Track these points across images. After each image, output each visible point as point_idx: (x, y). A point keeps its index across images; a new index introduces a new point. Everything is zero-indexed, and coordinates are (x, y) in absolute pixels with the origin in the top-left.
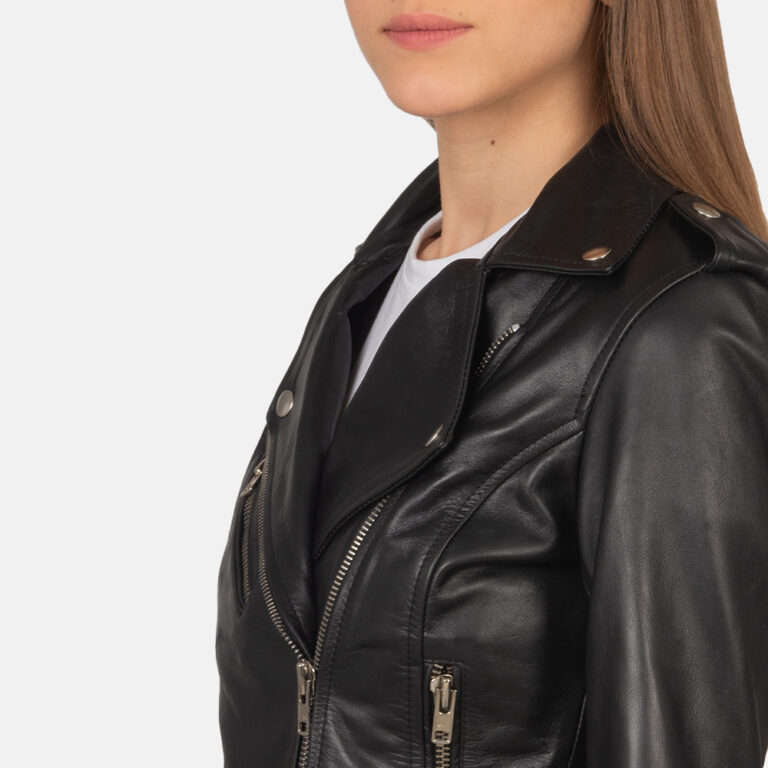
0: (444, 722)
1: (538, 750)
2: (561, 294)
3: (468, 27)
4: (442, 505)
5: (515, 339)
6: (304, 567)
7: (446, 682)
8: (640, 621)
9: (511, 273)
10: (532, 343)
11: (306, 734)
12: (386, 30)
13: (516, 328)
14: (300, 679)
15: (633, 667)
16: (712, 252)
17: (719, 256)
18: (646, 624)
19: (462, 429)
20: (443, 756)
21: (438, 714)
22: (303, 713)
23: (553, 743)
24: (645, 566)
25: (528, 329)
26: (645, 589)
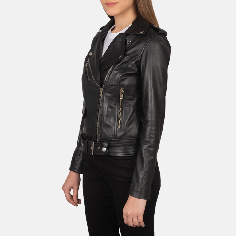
0: (122, 96)
1: (134, 100)
2: (136, 38)
3: (118, 3)
4: (122, 66)
5: (131, 43)
6: (99, 75)
7: (122, 90)
8: (151, 81)
9: (129, 34)
10: (133, 44)
11: (101, 98)
12: (105, 4)
13: (130, 42)
14: (100, 91)
15: (150, 87)
16: (159, 31)
17: (160, 32)
18: (152, 81)
19: (125, 55)
20: (121, 101)
21: (121, 95)
22: (101, 95)
23: (136, 99)
24: (151, 74)
25: (132, 42)
26: (152, 77)
